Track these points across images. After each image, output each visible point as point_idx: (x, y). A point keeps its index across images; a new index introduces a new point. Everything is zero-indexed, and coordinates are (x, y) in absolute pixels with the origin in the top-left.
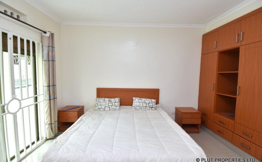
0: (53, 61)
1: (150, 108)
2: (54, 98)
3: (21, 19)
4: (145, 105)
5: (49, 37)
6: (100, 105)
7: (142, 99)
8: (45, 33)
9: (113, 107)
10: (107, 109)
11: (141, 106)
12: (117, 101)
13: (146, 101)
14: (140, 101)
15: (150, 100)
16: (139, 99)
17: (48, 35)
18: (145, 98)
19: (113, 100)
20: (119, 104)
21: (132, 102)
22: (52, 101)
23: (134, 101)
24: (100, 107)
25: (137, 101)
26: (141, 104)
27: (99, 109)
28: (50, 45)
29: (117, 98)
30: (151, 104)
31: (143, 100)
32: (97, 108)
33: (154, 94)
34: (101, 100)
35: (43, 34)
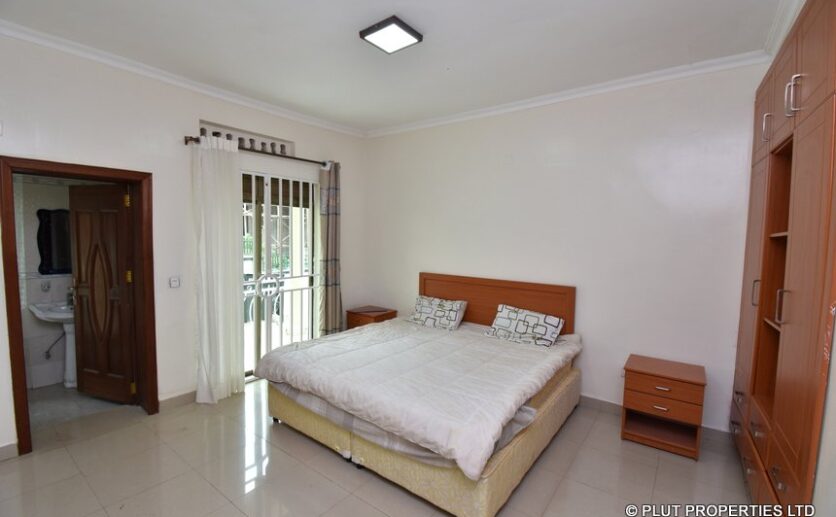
0: (336, 214)
1: (534, 338)
2: (336, 285)
3: (288, 153)
4: (522, 328)
5: (330, 172)
6: (421, 313)
7: (521, 310)
8: (324, 164)
9: (444, 320)
10: (430, 322)
11: (512, 329)
12: (455, 309)
13: (528, 319)
14: (513, 315)
15: (542, 317)
16: (511, 311)
17: (327, 168)
18: (531, 310)
19: (448, 304)
20: (460, 315)
21: (494, 317)
22: (330, 288)
23: (499, 314)
24: (417, 316)
25: (505, 315)
26: (514, 323)
27: (415, 319)
28: (332, 186)
29: (459, 302)
30: (540, 330)
31: (523, 314)
32: (412, 317)
33: (558, 302)
34: (425, 301)
35: (322, 168)
